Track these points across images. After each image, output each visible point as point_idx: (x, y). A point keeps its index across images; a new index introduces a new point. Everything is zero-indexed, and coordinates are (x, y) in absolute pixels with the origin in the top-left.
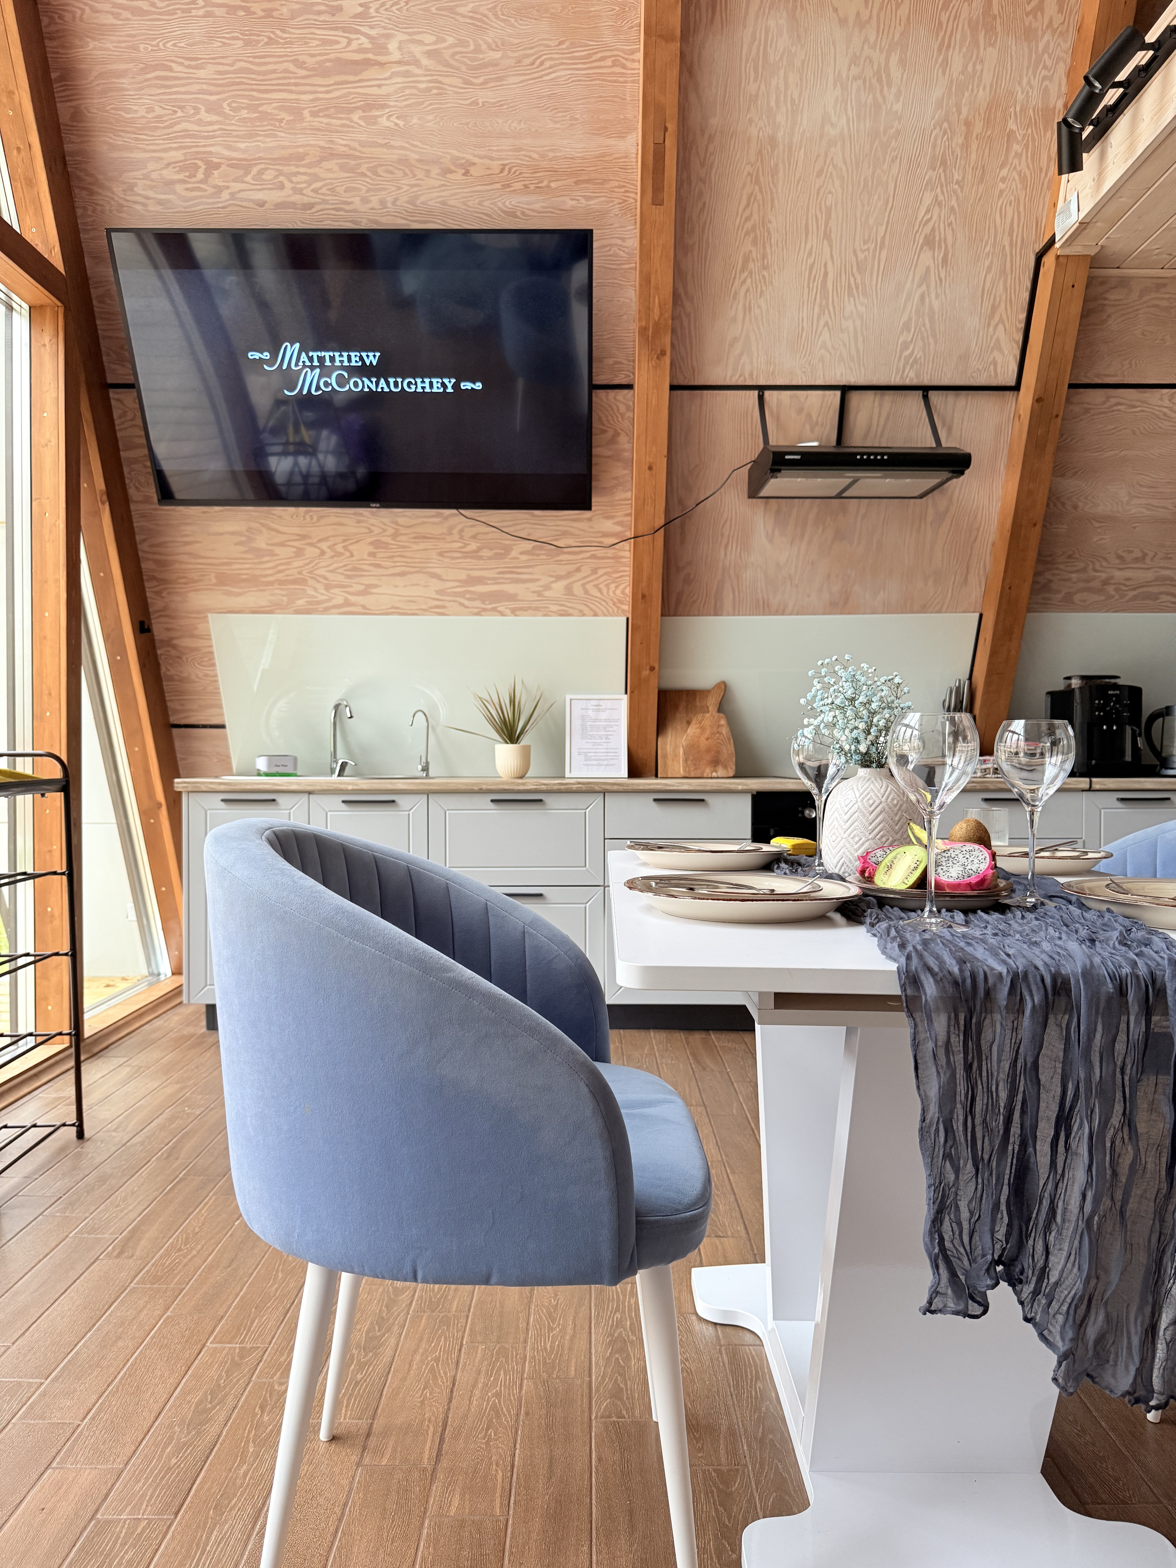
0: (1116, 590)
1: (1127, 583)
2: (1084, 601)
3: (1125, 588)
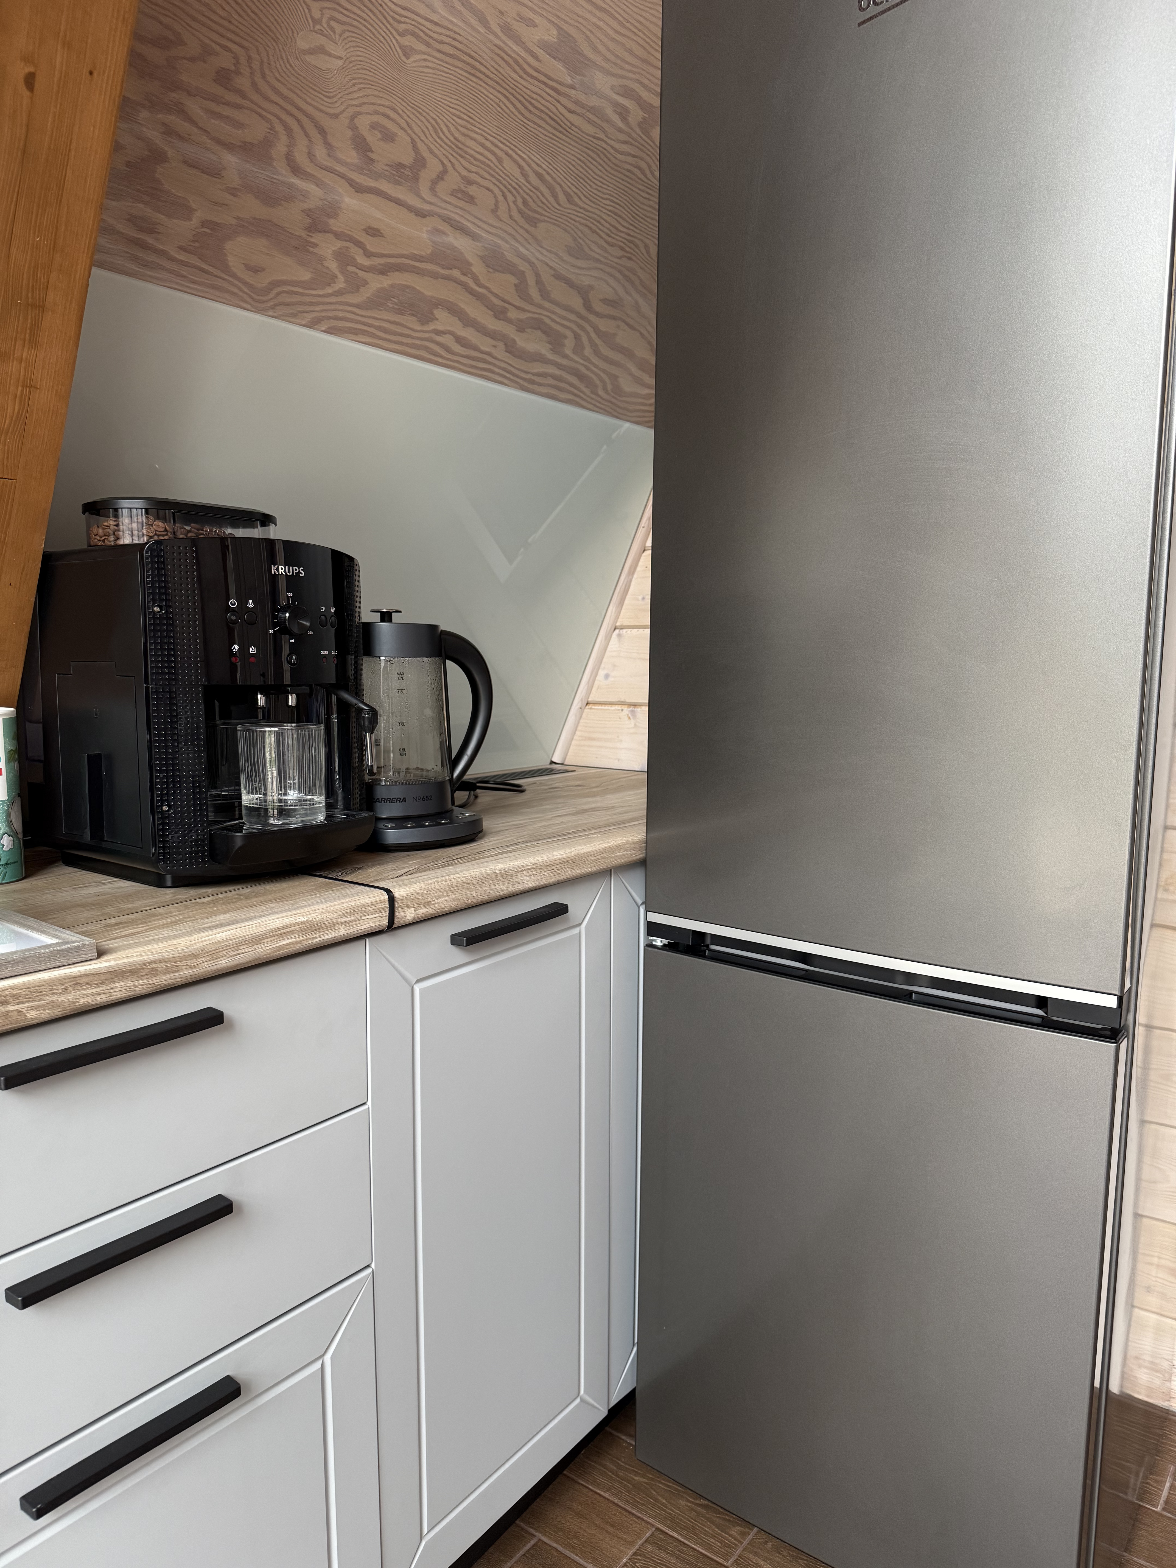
0: (343, 258)
1: (372, 244)
2: (255, 270)
3: (362, 260)
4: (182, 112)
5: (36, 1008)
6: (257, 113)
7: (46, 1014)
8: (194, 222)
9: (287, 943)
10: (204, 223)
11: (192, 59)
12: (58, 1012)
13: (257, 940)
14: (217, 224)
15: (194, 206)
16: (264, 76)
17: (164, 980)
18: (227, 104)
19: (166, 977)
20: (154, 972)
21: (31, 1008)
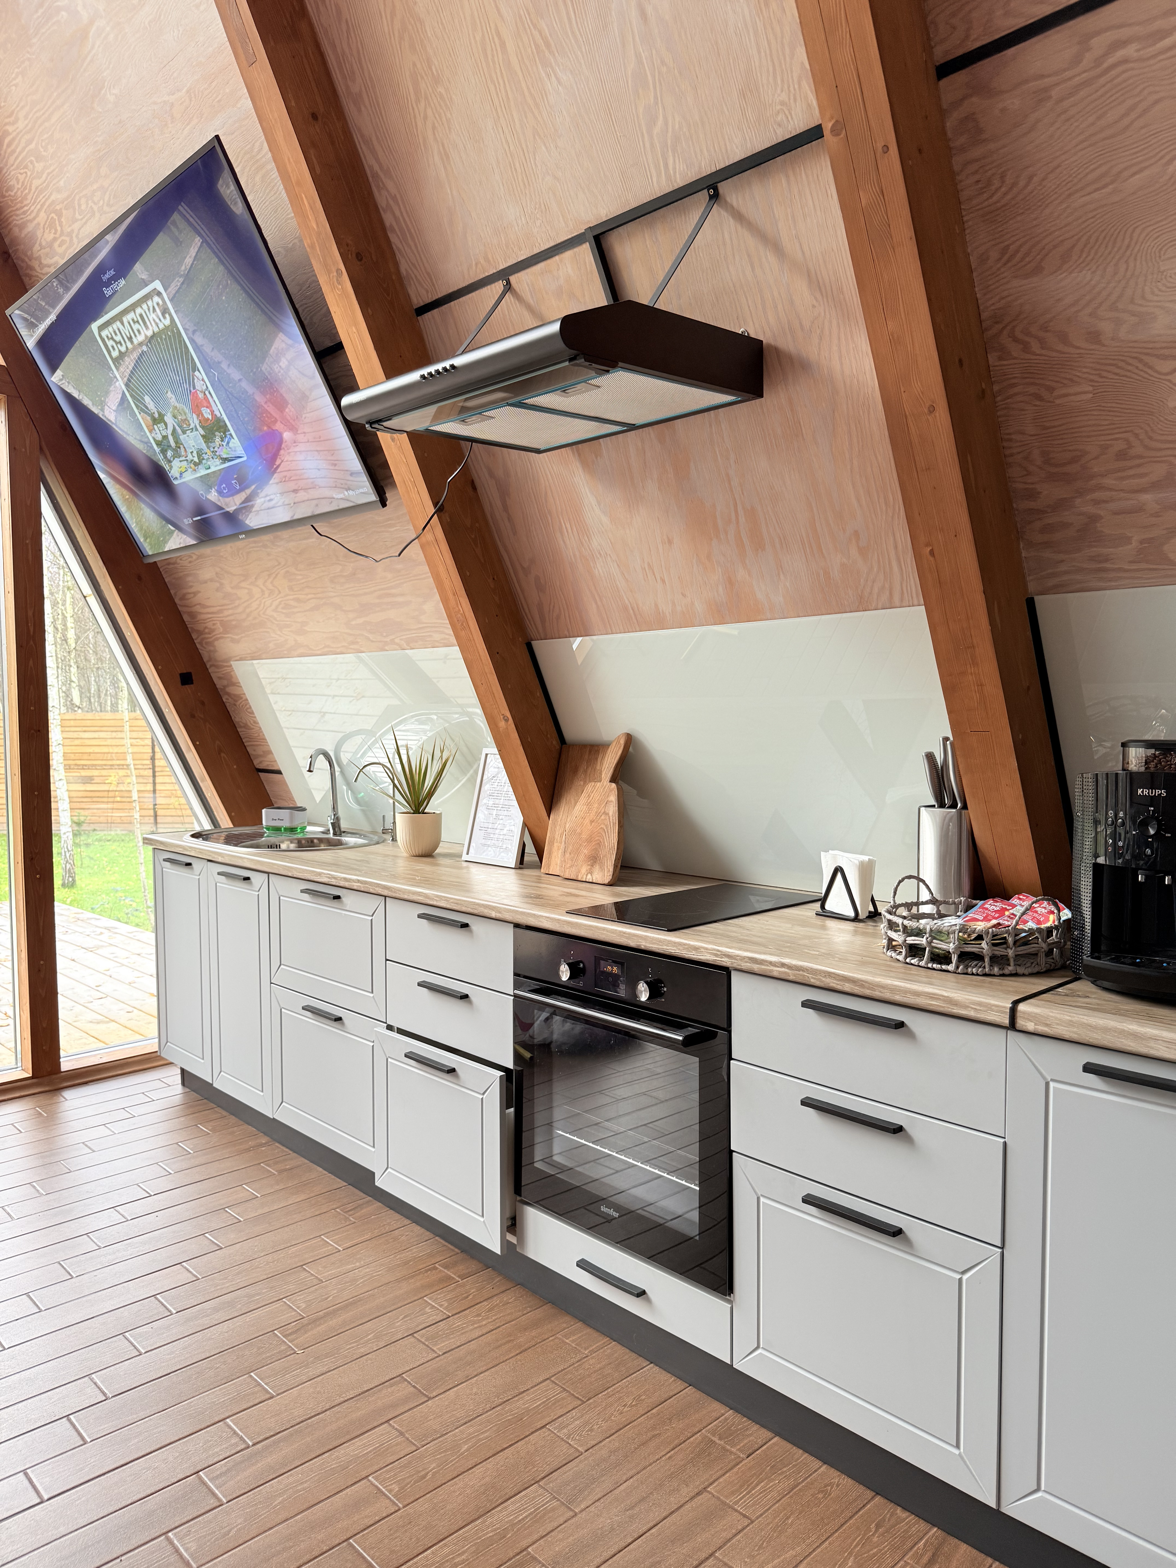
4: (1100, 488)
5: (814, 979)
6: (1155, 462)
7: (818, 983)
8: (1134, 544)
9: (934, 1004)
10: (1141, 542)
11: (1096, 458)
12: (821, 985)
13: (917, 994)
14: (1152, 538)
15: (1130, 535)
16: (1151, 438)
17: (867, 992)
18: (1131, 468)
19: (868, 991)
20: (862, 986)
21: (812, 978)
